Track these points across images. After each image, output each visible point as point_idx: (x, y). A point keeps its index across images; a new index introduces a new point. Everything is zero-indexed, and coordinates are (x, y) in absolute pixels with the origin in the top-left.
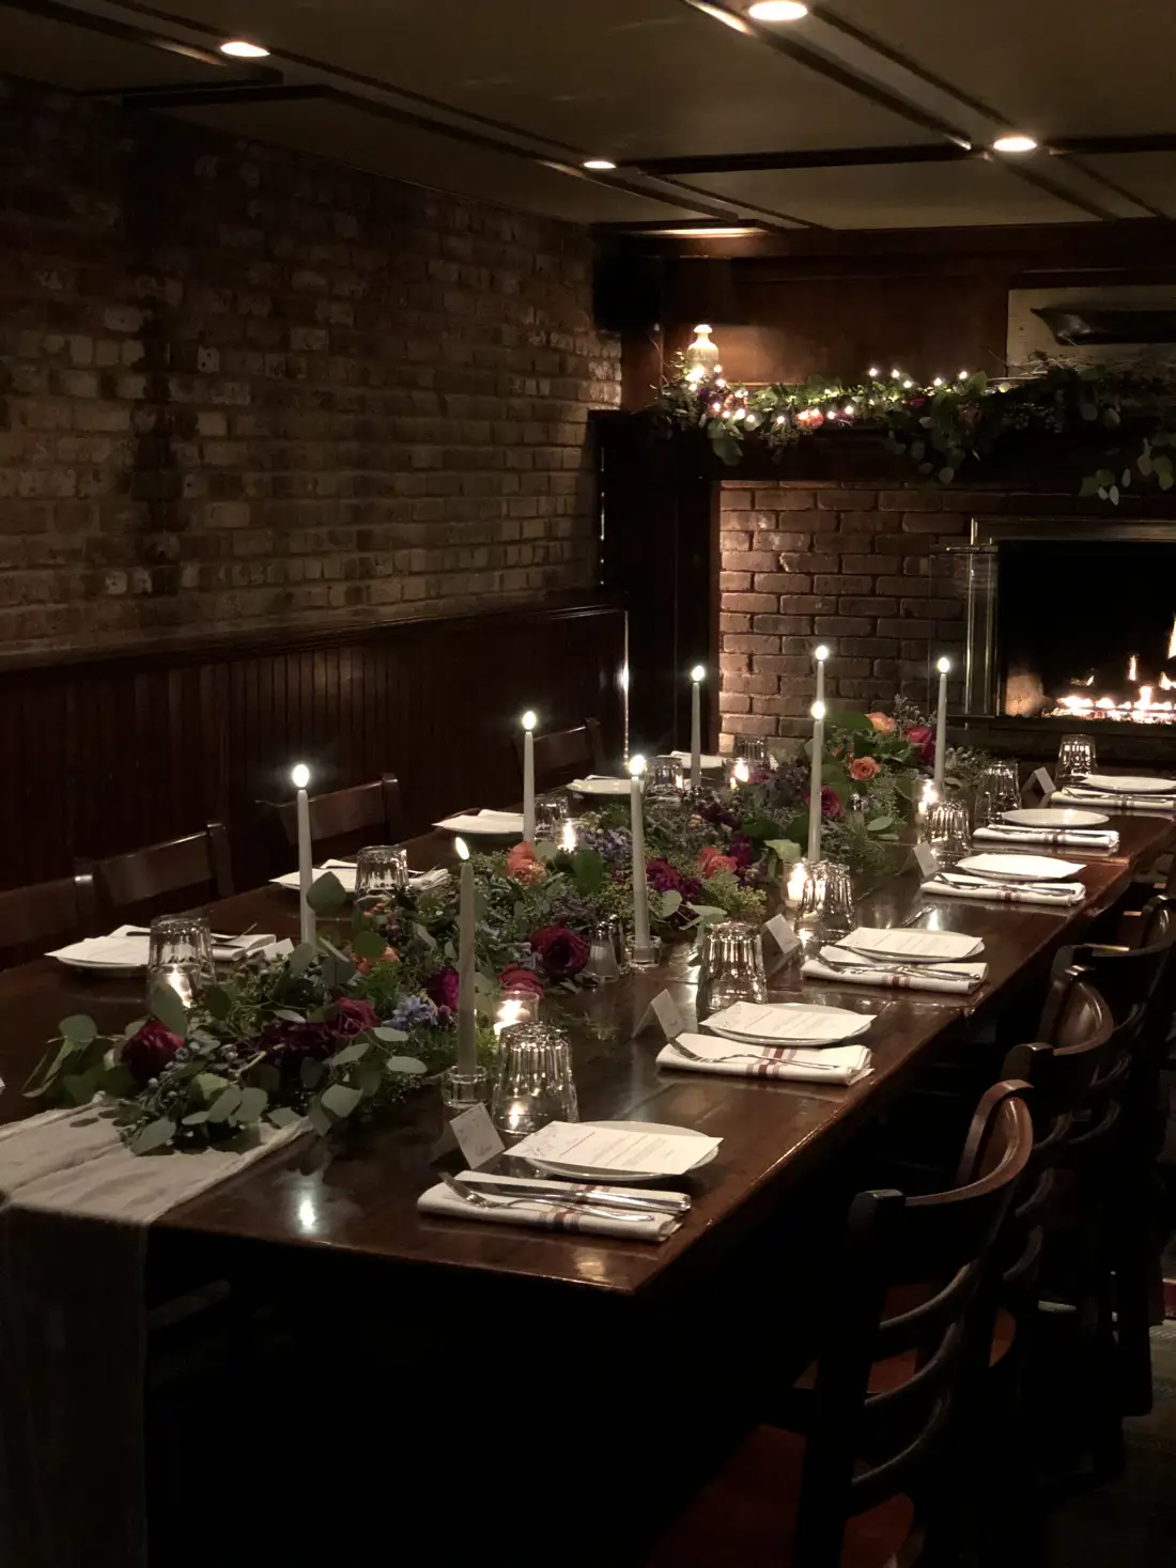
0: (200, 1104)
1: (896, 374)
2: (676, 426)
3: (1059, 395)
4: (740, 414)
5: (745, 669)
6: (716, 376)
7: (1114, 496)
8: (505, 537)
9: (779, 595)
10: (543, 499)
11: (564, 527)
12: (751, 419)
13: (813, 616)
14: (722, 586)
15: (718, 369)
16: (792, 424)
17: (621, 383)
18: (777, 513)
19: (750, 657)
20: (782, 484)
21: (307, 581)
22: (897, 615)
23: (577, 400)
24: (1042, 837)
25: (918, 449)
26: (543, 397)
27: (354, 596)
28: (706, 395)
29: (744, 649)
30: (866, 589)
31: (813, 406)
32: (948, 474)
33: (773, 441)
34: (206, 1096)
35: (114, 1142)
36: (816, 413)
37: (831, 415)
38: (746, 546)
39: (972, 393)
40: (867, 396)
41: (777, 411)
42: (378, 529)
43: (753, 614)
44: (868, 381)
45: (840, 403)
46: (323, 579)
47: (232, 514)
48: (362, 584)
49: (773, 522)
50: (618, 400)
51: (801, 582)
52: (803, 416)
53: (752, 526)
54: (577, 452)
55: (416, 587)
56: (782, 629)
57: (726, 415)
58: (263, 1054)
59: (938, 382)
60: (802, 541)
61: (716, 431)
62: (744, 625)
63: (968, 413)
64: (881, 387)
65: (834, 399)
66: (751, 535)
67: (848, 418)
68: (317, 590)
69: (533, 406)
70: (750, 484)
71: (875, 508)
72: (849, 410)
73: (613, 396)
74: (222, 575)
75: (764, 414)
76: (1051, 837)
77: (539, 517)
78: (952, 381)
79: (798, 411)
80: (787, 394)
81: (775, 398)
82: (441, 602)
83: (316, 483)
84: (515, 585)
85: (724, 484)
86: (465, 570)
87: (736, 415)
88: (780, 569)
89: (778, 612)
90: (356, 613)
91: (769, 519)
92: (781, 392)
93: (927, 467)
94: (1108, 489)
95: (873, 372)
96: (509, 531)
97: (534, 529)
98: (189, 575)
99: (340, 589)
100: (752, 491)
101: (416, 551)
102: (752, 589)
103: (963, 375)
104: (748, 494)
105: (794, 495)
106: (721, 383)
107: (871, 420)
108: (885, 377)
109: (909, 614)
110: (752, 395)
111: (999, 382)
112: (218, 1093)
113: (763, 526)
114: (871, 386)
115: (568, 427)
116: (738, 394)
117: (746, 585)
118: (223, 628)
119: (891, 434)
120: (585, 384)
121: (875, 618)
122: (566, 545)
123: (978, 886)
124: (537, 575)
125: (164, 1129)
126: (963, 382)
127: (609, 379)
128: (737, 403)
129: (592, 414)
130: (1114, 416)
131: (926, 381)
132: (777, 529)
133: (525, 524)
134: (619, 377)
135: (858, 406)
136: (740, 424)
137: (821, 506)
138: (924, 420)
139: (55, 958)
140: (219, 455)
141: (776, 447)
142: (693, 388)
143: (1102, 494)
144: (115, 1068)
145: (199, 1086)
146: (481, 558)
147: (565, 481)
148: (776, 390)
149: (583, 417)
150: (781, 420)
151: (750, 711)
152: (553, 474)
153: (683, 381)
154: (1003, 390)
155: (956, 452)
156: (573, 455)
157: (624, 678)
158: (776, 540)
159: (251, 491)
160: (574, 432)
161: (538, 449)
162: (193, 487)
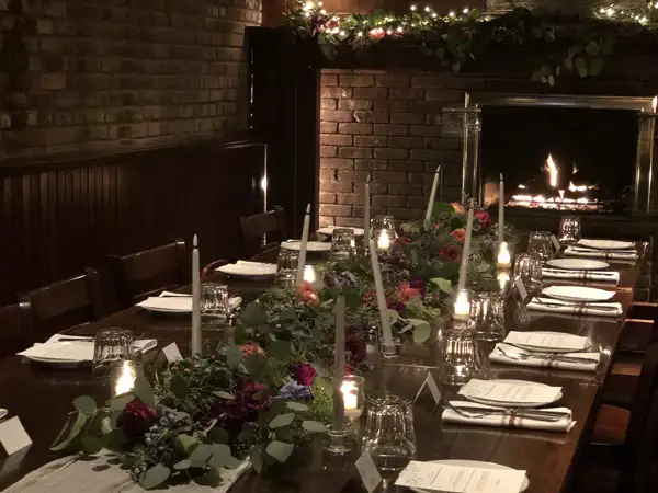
0: (183, 456)
1: (427, 9)
2: (299, 37)
3: (521, 23)
4: (336, 30)
5: (333, 178)
6: (319, 9)
7: (552, 81)
8: (202, 100)
9: (353, 135)
10: (221, 77)
11: (232, 95)
12: (343, 33)
13: (373, 147)
14: (321, 130)
15: (320, 4)
16: (367, 37)
17: (262, 11)
18: (353, 88)
19: (336, 171)
20: (355, 71)
21: (96, 123)
22: (422, 148)
23: (239, 20)
24: (577, 275)
25: (440, 52)
26: (221, 17)
27: (122, 133)
28: (316, 20)
29: (333, 166)
30: (405, 133)
31: (379, 26)
32: (457, 67)
33: (355, 46)
34: (186, 448)
35: (128, 480)
36: (380, 30)
37: (389, 32)
38: (334, 107)
39: (471, 22)
40: (410, 22)
41: (358, 28)
42: (134, 93)
43: (338, 147)
44: (410, 13)
45: (394, 25)
46: (105, 123)
47: (56, 82)
48: (126, 125)
49: (350, 93)
50: (260, 21)
51: (366, 129)
52: (373, 32)
53: (338, 95)
54: (239, 50)
55: (155, 128)
56: (355, 155)
57: (328, 31)
58: (215, 421)
59: (452, 14)
60: (367, 104)
61: (321, 40)
62: (333, 153)
63: (468, 32)
64: (418, 16)
65: (390, 23)
66: (337, 100)
67: (400, 34)
68: (103, 128)
69: (217, 23)
70: (337, 71)
71: (410, 85)
72: (400, 30)
73: (257, 19)
74: (50, 118)
75: (349, 31)
76: (582, 275)
77: (219, 89)
78: (459, 14)
79: (370, 29)
80: (363, 20)
81: (356, 22)
82: (169, 137)
83: (101, 63)
84: (206, 128)
85: (323, 71)
86: (181, 118)
87: (334, 31)
88: (354, 120)
89: (353, 145)
90: (124, 143)
91: (347, 92)
92: (359, 18)
93: (445, 63)
94: (547, 77)
95: (413, 8)
96: (204, 96)
97: (217, 95)
98: (32, 118)
99: (114, 128)
100: (338, 75)
101: (154, 107)
102: (337, 132)
103: (466, 11)
104: (336, 77)
105: (362, 78)
106: (323, 12)
107: (413, 36)
108: (420, 11)
109: (429, 147)
110: (342, 20)
111: (485, 16)
112: (193, 447)
113: (344, 95)
114: (411, 15)
115: (234, 36)
116: (334, 19)
117: (334, 129)
118: (50, 151)
119: (424, 44)
120: (243, 11)
121: (410, 149)
122: (233, 104)
123: (561, 305)
124: (218, 122)
125: (160, 472)
126: (466, 15)
127: (256, 9)
128: (333, 25)
129: (247, 29)
130: (552, 35)
131: (444, 13)
132: (352, 97)
133: (213, 92)
134: (261, 8)
135: (405, 28)
136: (336, 36)
137: (378, 84)
138: (444, 36)
139: (24, 357)
140: (49, 46)
141: (357, 50)
142: (307, 15)
143: (544, 80)
144: (113, 431)
145: (180, 443)
146: (189, 111)
147: (233, 67)
148: (355, 17)
149: (242, 30)
150: (360, 34)
151: (336, 203)
152: (227, 63)
153: (301, 11)
154: (487, 19)
155: (462, 55)
156: (236, 53)
157: (264, 184)
158: (352, 103)
159: (66, 68)
160: (238, 39)
161: (220, 49)
162: (34, 66)
